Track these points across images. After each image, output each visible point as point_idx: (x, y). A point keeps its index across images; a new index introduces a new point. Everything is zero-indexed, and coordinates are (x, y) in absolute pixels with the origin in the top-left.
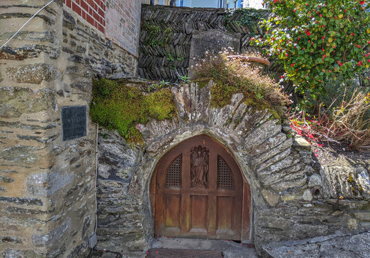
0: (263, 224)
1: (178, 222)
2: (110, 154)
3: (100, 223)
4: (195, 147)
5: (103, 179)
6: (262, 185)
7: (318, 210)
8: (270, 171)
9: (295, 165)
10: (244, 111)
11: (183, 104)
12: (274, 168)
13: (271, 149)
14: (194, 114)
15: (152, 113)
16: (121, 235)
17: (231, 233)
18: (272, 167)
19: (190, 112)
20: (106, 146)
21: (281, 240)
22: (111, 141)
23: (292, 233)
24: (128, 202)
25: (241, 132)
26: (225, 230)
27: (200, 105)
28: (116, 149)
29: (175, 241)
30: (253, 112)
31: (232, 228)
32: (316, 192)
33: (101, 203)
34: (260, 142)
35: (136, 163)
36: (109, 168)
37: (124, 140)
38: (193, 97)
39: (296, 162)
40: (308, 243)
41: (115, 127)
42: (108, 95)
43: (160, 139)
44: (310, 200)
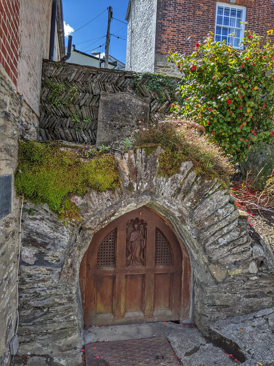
0: (210, 302)
1: (110, 308)
2: (37, 234)
3: (22, 320)
4: (132, 220)
5: (28, 265)
6: (210, 259)
7: (263, 282)
8: (218, 244)
9: (242, 237)
10: (193, 181)
11: (128, 173)
12: (223, 241)
13: (219, 221)
14: (140, 184)
15: (93, 183)
16: (50, 333)
17: (169, 313)
18: (220, 240)
19: (136, 181)
20: (32, 224)
21: (228, 317)
22: (38, 217)
23: (239, 309)
24: (60, 292)
25: (190, 203)
26: (162, 311)
27: (147, 174)
28: (45, 228)
29: (109, 329)
30: (202, 182)
31: (170, 307)
32: (261, 264)
33: (24, 295)
34: (209, 214)
35: (69, 243)
36: (35, 251)
37: (55, 216)
38: (139, 165)
39: (243, 233)
40: (254, 317)
41: (44, 201)
42: (38, 161)
43: (101, 213)
44: (256, 272)
